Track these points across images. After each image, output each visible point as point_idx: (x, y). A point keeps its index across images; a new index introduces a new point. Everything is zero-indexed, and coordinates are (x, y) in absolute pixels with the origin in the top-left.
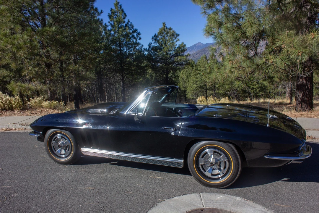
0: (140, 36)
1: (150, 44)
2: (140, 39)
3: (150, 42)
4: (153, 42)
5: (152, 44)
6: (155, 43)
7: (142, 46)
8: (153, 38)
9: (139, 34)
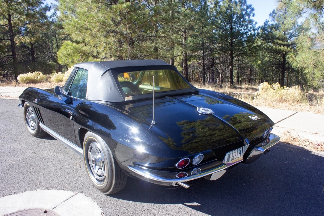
0: (254, 12)
1: (266, 21)
2: (254, 15)
3: (266, 20)
4: (270, 20)
5: (268, 21)
6: (272, 21)
7: (256, 23)
8: (270, 15)
9: (253, 10)
